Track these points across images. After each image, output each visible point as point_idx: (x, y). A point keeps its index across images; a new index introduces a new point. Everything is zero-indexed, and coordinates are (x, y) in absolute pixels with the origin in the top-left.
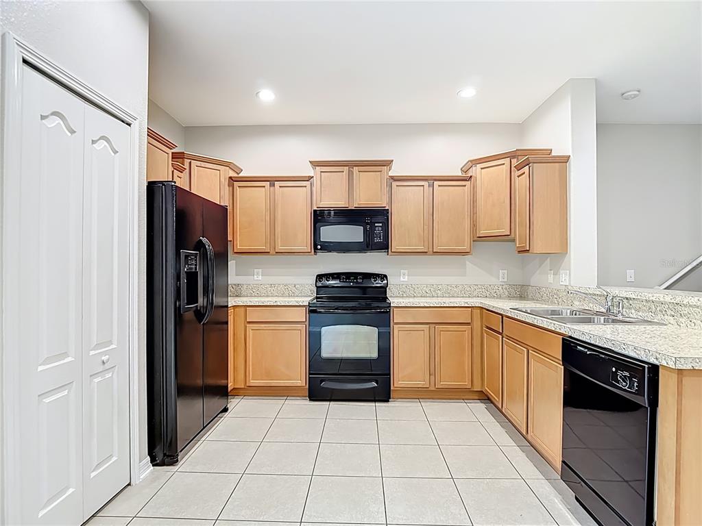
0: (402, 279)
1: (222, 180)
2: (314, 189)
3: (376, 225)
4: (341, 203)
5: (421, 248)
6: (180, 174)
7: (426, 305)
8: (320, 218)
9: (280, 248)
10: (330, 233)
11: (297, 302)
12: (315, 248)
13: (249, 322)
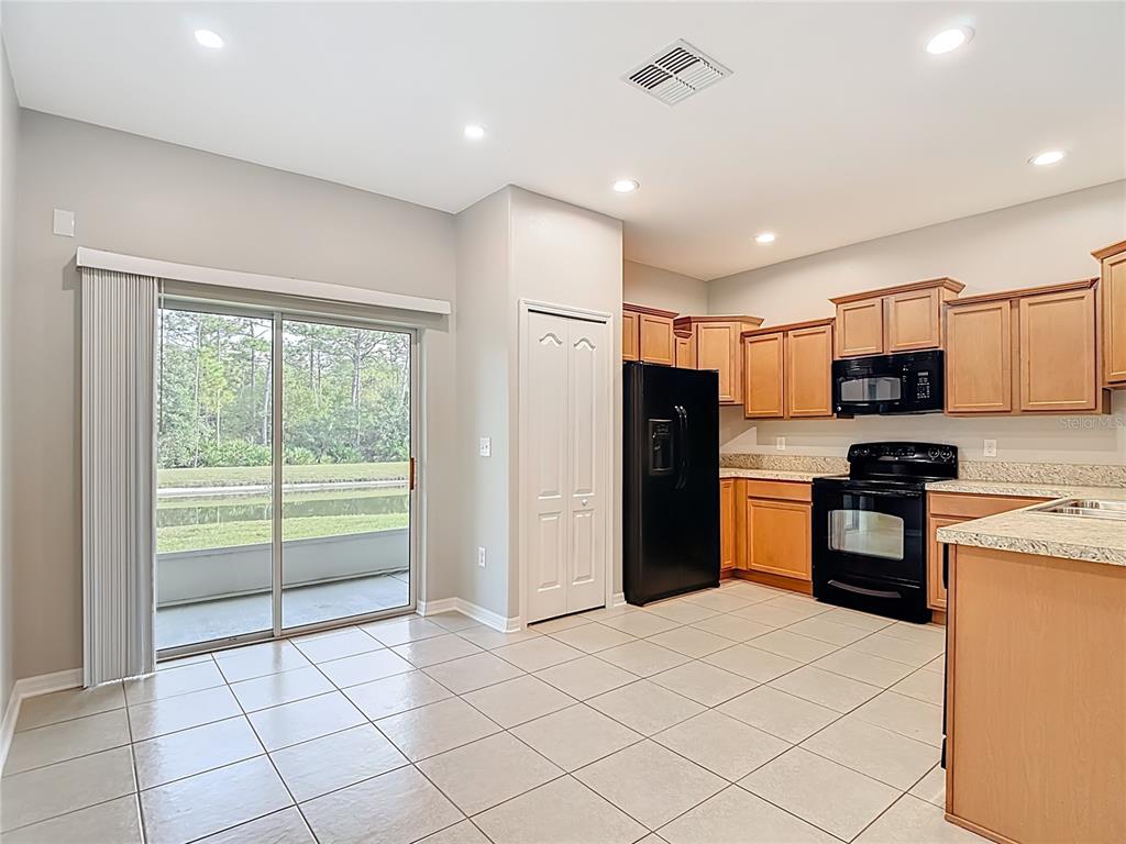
0: (986, 453)
1: (733, 337)
2: (836, 333)
3: (920, 374)
4: (871, 348)
5: (999, 405)
6: (684, 340)
7: (982, 492)
8: (840, 370)
9: (794, 411)
10: (855, 390)
11: (800, 477)
12: (834, 410)
13: (751, 498)
